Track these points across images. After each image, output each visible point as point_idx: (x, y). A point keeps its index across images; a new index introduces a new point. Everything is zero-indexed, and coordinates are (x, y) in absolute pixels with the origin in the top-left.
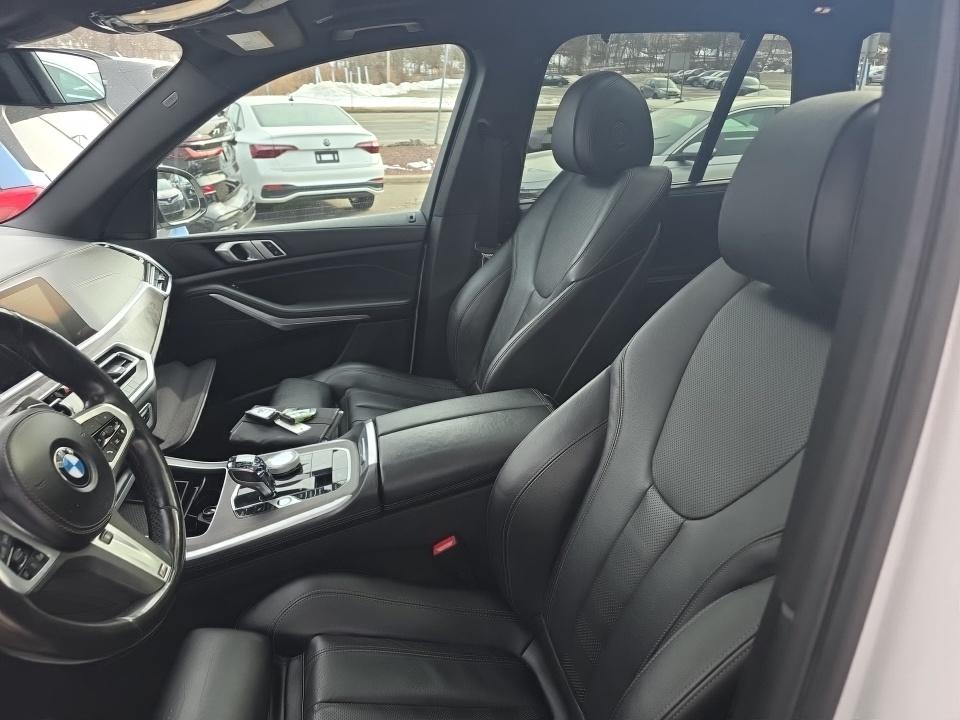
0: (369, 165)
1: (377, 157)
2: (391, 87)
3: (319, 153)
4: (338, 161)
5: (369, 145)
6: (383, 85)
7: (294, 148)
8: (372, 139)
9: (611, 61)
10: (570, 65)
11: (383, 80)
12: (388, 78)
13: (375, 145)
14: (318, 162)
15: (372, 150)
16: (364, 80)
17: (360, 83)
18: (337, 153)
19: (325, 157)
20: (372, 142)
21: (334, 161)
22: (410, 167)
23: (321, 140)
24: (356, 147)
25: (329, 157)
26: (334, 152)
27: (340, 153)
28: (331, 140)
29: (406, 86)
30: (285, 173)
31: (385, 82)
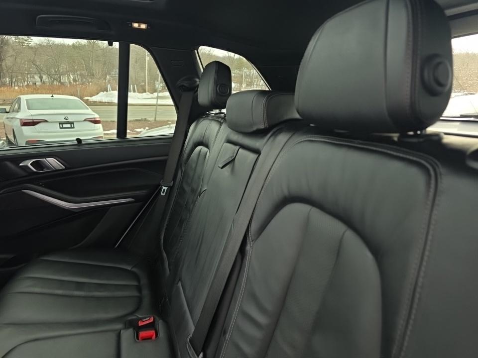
0: (94, 130)
1: (99, 126)
2: (148, 94)
3: (61, 123)
4: (74, 128)
5: (94, 120)
6: (144, 93)
7: (46, 121)
8: (97, 116)
9: (255, 86)
10: (236, 87)
11: (145, 91)
12: (147, 90)
13: (98, 119)
14: (61, 128)
15: (95, 122)
16: (134, 91)
17: (132, 93)
18: (73, 123)
19: (65, 126)
20: (95, 118)
21: (71, 128)
22: (135, 131)
23: (63, 117)
24: (85, 120)
25: (69, 126)
26: (72, 123)
27: (75, 124)
28: (69, 116)
29: (155, 94)
30: (40, 134)
31: (145, 92)
